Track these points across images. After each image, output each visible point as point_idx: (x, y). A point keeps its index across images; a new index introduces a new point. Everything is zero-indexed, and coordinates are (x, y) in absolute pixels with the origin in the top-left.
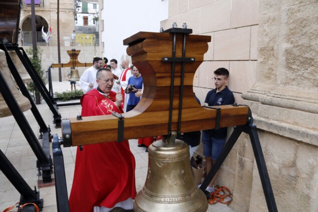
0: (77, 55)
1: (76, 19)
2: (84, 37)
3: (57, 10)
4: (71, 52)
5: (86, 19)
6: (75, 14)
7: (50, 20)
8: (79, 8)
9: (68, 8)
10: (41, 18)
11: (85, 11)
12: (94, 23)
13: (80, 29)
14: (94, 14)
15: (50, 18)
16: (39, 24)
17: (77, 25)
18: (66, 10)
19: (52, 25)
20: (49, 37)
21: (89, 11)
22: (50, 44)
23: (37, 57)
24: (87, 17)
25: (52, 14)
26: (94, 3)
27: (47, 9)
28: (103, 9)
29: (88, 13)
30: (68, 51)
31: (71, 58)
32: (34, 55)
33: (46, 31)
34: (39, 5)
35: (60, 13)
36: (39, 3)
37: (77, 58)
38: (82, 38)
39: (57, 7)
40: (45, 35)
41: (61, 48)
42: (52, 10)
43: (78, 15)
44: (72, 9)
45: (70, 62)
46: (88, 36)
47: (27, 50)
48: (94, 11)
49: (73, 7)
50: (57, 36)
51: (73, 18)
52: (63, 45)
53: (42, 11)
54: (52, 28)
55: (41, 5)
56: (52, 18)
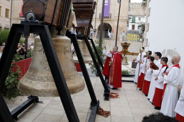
0: (128, 46)
1: (128, 26)
2: (132, 36)
3: (117, 20)
4: (124, 45)
5: (133, 26)
6: (128, 23)
7: (113, 26)
8: (131, 19)
9: (124, 19)
10: (109, 25)
11: (134, 22)
12: (138, 29)
13: (130, 32)
14: (139, 23)
15: (113, 25)
16: (107, 28)
17: (128, 29)
18: (123, 20)
19: (114, 29)
20: (112, 35)
21: (136, 22)
22: (112, 39)
23: (101, 46)
24: (134, 25)
25: (114, 22)
26: (139, 17)
27: (112, 20)
28: (149, 15)
29: (135, 23)
30: (122, 44)
31: (123, 49)
32: (99, 44)
33: (110, 31)
34: (108, 17)
35: (119, 22)
36: (108, 16)
37: (127, 49)
38: (131, 37)
39: (118, 19)
40: (109, 34)
41: (117, 42)
42: (115, 20)
43: (129, 24)
44: (127, 20)
45: (122, 51)
46: (135, 35)
47: (95, 41)
48: (139, 22)
49: (127, 18)
50: (116, 35)
51: (126, 25)
52: (119, 40)
53: (110, 20)
54: (114, 30)
55: (109, 17)
56: (114, 25)
